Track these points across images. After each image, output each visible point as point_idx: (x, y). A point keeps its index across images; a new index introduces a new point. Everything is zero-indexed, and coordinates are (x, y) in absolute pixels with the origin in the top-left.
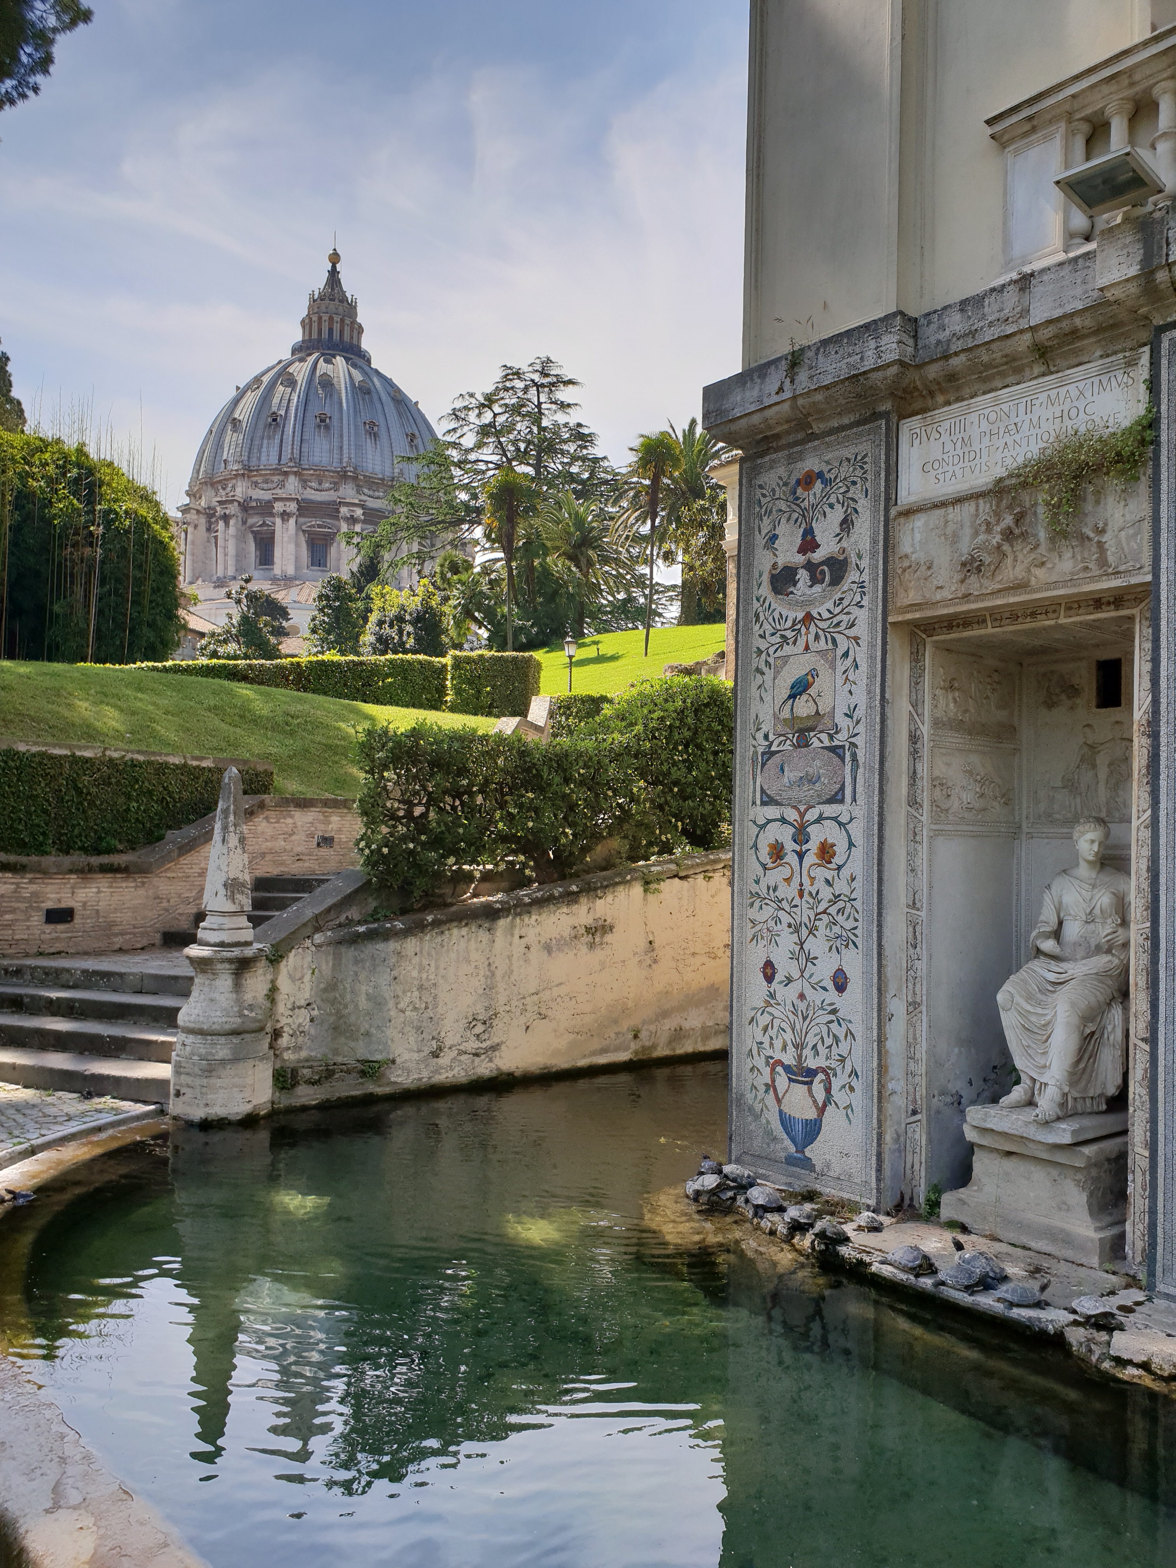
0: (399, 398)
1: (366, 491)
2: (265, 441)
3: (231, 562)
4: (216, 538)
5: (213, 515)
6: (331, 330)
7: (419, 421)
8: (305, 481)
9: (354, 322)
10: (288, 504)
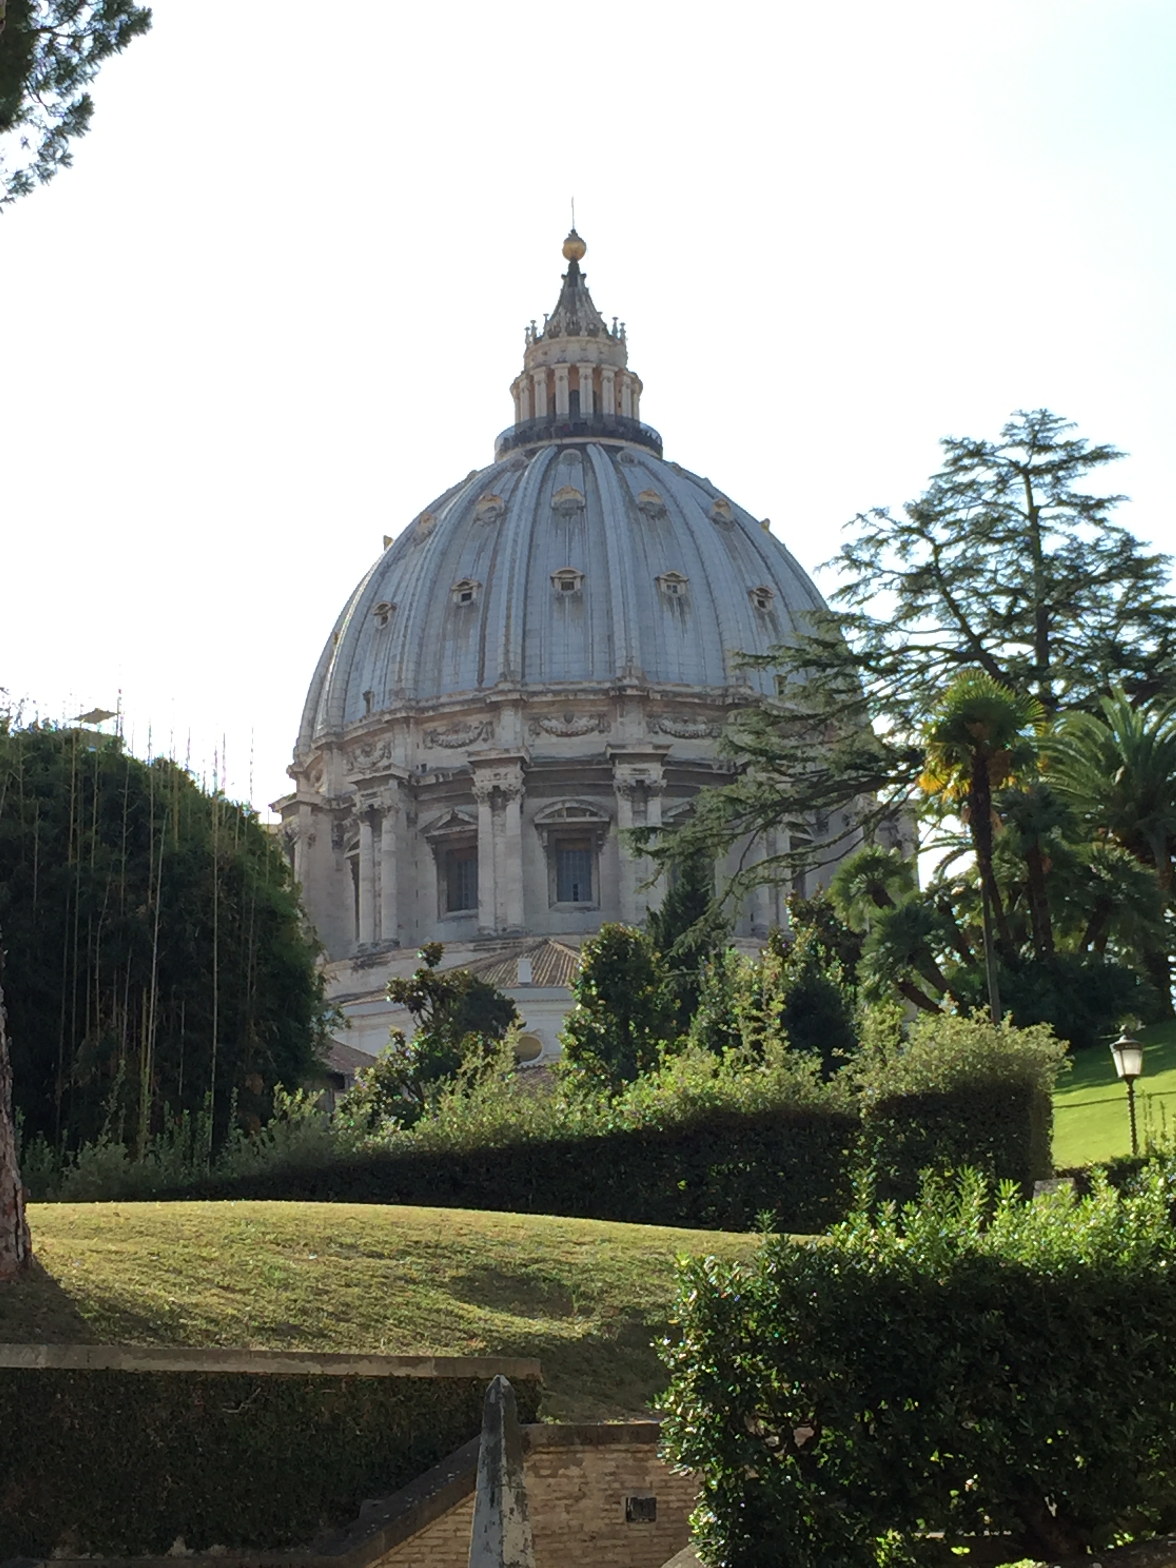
0: (728, 517)
1: (668, 724)
2: (449, 644)
3: (387, 913)
4: (355, 862)
5: (347, 811)
6: (574, 396)
7: (774, 558)
8: (536, 719)
9: (621, 372)
10: (502, 771)
